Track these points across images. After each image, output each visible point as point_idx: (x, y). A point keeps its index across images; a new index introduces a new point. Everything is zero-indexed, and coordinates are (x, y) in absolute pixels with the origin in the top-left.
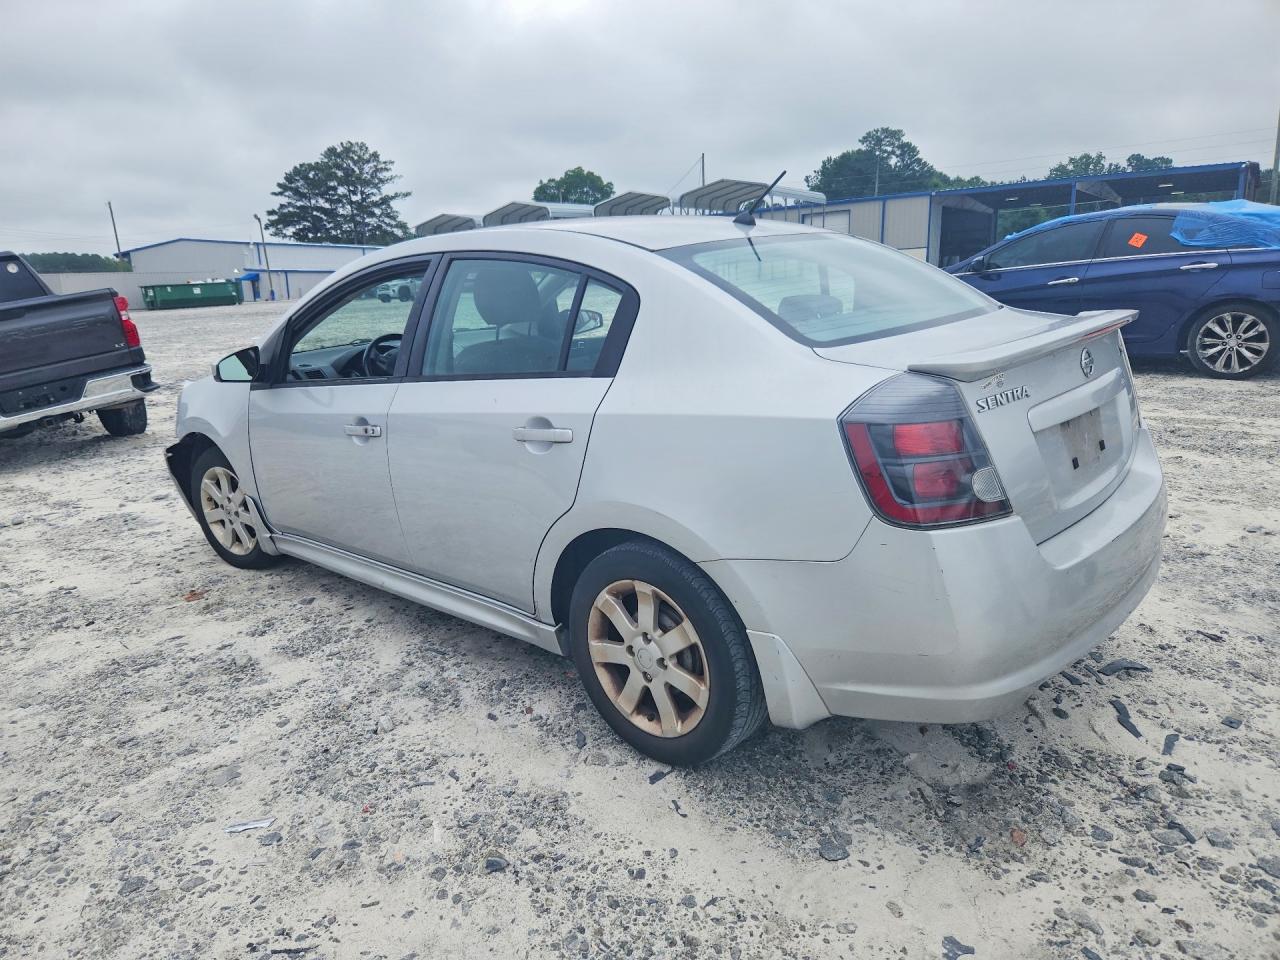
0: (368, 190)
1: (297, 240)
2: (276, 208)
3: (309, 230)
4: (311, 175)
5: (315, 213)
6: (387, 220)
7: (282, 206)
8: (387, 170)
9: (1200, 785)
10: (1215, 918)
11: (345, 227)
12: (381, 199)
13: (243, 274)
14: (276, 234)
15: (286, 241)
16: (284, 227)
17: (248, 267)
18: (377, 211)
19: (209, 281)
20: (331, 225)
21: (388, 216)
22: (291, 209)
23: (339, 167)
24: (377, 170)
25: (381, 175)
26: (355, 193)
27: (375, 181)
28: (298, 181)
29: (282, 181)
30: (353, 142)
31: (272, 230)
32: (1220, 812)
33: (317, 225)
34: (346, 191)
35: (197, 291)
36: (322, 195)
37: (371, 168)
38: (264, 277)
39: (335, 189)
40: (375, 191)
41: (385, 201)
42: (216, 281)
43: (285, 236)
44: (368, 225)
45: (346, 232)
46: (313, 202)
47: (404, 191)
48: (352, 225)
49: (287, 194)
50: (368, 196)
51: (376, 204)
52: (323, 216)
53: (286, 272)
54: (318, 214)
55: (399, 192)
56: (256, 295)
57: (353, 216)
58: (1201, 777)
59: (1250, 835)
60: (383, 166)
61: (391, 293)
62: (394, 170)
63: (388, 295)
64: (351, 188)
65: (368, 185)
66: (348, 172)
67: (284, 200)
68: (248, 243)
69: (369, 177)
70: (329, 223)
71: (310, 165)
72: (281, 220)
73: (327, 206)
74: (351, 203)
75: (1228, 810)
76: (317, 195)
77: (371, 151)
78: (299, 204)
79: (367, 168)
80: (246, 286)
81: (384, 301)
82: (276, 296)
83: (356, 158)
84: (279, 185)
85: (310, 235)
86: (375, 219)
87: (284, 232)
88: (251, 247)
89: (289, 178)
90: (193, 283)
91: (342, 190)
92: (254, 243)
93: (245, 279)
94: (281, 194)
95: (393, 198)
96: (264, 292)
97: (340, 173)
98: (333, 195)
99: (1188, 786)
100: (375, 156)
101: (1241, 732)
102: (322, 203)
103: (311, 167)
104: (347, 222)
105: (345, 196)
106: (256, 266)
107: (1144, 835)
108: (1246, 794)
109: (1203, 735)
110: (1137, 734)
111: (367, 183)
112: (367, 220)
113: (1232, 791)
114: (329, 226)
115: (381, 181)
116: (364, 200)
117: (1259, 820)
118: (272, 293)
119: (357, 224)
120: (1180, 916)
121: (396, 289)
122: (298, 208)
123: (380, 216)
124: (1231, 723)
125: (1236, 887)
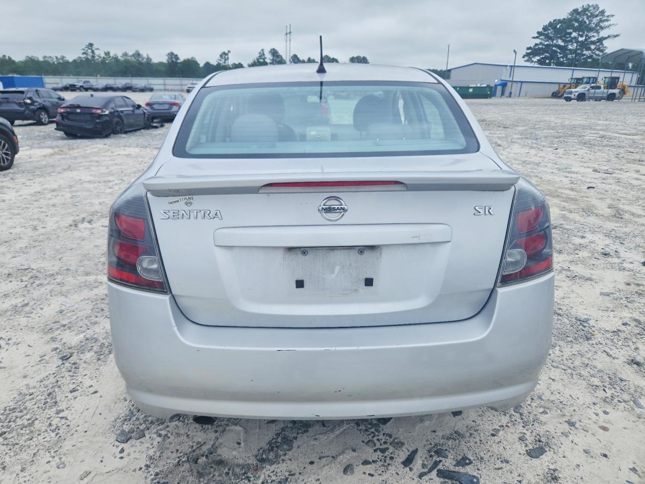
0: (591, 34)
1: (539, 64)
2: (532, 46)
3: (546, 58)
4: (558, 26)
5: (554, 48)
6: (597, 52)
7: (536, 45)
8: (607, 20)
11: (570, 56)
12: (597, 39)
13: (500, 82)
14: (527, 61)
15: (532, 65)
16: (533, 57)
17: (503, 79)
18: (593, 47)
19: (479, 85)
20: (562, 55)
21: (599, 49)
22: (540, 46)
23: (577, 20)
24: (601, 21)
25: (602, 24)
26: (582, 36)
27: (598, 28)
28: (550, 30)
29: (540, 30)
30: (591, 4)
31: (526, 58)
33: (553, 55)
34: (577, 35)
35: (471, 90)
36: (560, 38)
37: (597, 20)
38: (509, 84)
39: (570, 33)
40: (595, 34)
41: (600, 40)
42: (482, 86)
43: (533, 61)
44: (584, 55)
45: (569, 59)
46: (555, 42)
47: (615, 34)
48: (574, 55)
49: (541, 37)
50: (589, 38)
51: (593, 43)
52: (558, 50)
53: (522, 82)
54: (556, 49)
55: (611, 34)
56: (503, 94)
57: (577, 49)
60: (606, 18)
61: (572, 96)
62: (613, 21)
63: (570, 97)
64: (580, 33)
65: (592, 31)
66: (582, 23)
67: (538, 41)
68: (507, 66)
69: (594, 26)
70: (560, 54)
71: (559, 20)
72: (532, 52)
73: (562, 44)
74: (577, 42)
76: (558, 38)
77: (600, 10)
78: (546, 43)
79: (595, 20)
80: (499, 88)
81: (567, 101)
82: (512, 95)
83: (589, 14)
84: (538, 33)
85: (547, 61)
86: (590, 52)
87: (533, 59)
88: (508, 68)
89: (545, 28)
90: (470, 86)
91: (574, 34)
92: (510, 66)
93: (499, 85)
94: (537, 37)
95: (606, 38)
96: (507, 93)
97: (576, 24)
98: (568, 38)
100: (603, 12)
102: (561, 43)
103: (560, 21)
104: (571, 53)
105: (575, 38)
106: (507, 79)
111: (591, 30)
112: (585, 52)
114: (559, 56)
115: (602, 28)
116: (586, 40)
118: (511, 93)
119: (577, 55)
121: (576, 94)
122: (545, 45)
123: (594, 50)
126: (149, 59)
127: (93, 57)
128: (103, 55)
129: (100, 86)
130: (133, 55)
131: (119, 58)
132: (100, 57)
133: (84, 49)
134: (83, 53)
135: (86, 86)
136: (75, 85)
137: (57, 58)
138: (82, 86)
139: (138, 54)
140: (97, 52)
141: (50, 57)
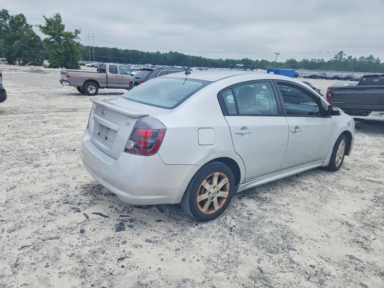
9: (72, 212)
10: (50, 197)
32: (64, 210)
58: (74, 214)
59: (56, 210)
75: (63, 211)
99: (73, 211)
101: (78, 230)
107: (71, 200)
108: (63, 217)
109: (83, 223)
110: (93, 213)
113: (66, 215)
117: (57, 213)
120: (55, 194)
124: (82, 231)
125: (51, 202)
126: (378, 61)
127: (340, 59)
128: (347, 58)
129: (331, 76)
130: (368, 58)
131: (357, 59)
132: (345, 59)
133: (336, 55)
134: (335, 58)
135: (322, 76)
136: (316, 75)
137: (319, 60)
138: (320, 76)
139: (371, 57)
140: (343, 57)
141: (315, 60)
